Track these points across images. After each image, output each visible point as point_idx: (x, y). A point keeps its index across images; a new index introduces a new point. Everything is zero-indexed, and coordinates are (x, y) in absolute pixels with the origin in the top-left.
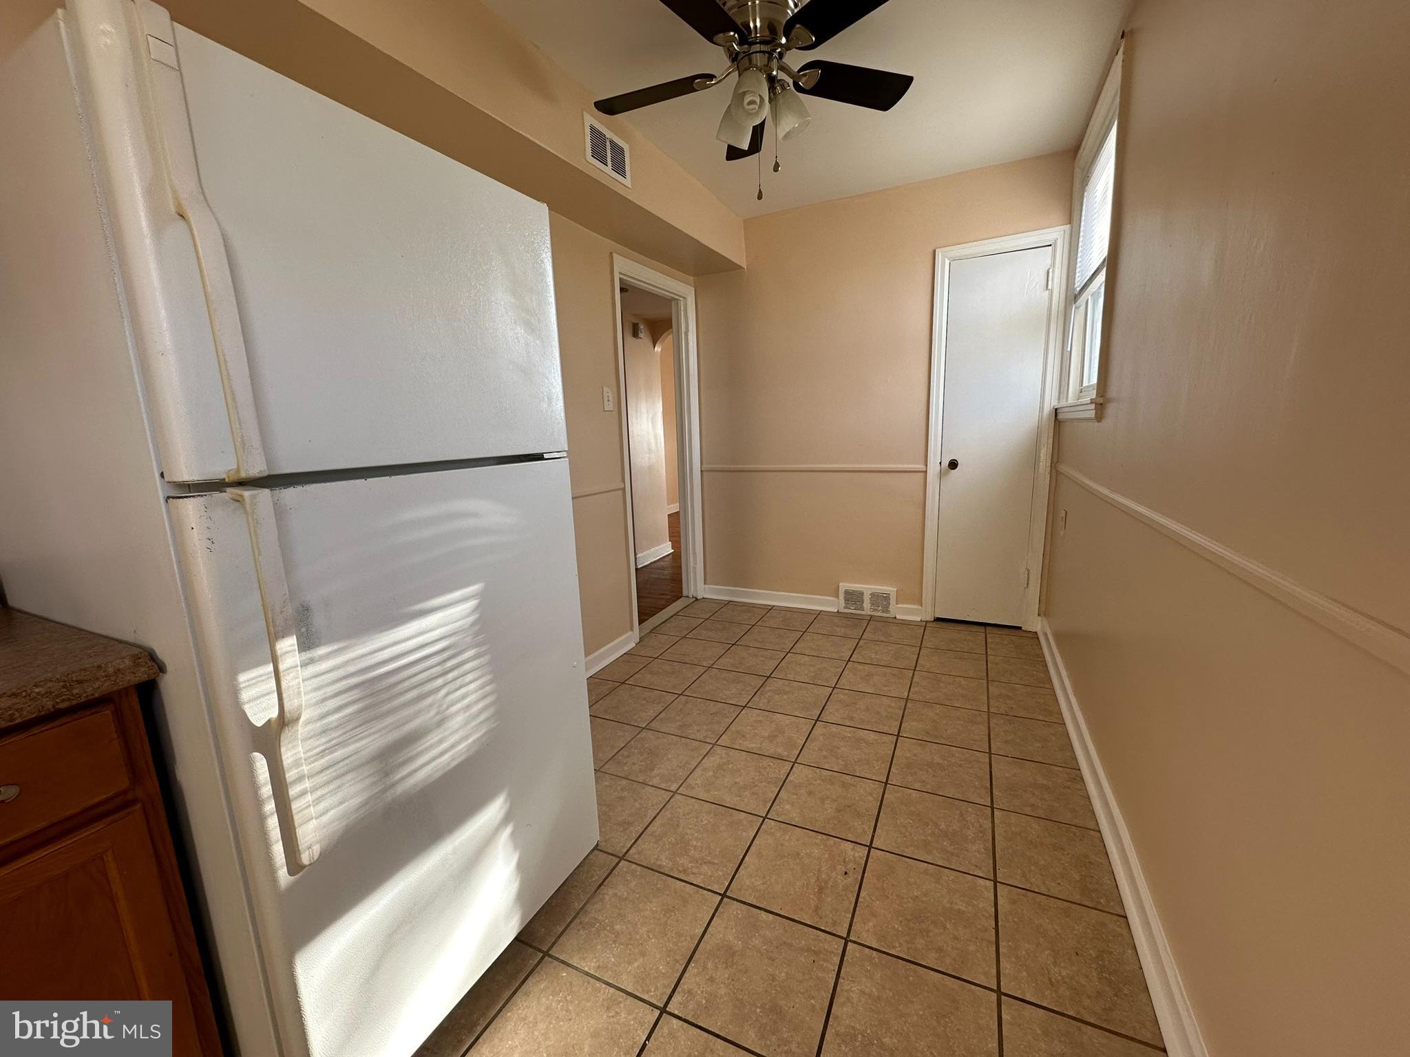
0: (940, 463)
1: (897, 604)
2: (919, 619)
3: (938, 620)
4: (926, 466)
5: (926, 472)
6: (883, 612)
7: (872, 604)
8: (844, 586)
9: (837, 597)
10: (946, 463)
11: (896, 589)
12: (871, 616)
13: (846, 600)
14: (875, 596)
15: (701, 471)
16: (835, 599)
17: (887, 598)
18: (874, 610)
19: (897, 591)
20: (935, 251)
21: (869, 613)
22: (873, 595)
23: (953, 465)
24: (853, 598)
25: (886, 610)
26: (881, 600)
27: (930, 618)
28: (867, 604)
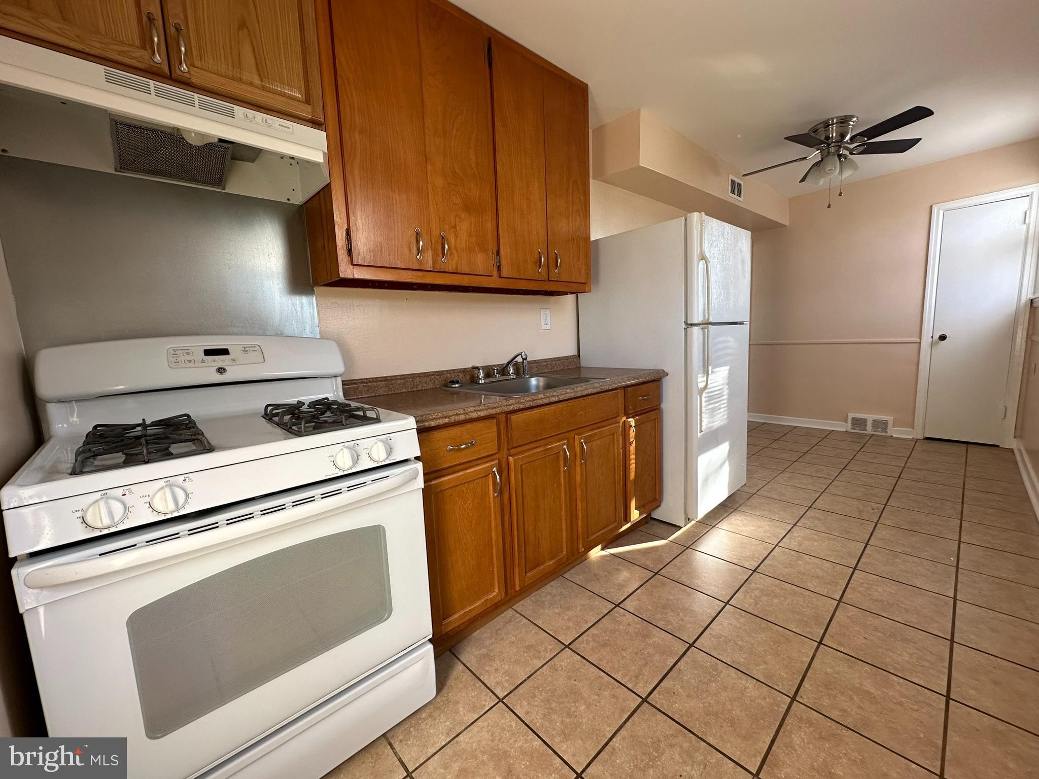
0: (932, 337)
1: (893, 427)
2: (911, 438)
3: (927, 438)
4: (921, 339)
5: (920, 343)
6: (882, 432)
7: (873, 427)
8: (851, 416)
9: (846, 422)
10: (936, 337)
11: (892, 418)
12: (872, 435)
13: (853, 424)
14: (876, 424)
15: (749, 345)
16: (845, 423)
17: (885, 423)
18: (875, 431)
19: (894, 419)
20: (931, 207)
21: (871, 433)
22: (874, 421)
23: (943, 338)
24: (859, 423)
25: (885, 430)
26: (881, 425)
27: (920, 436)
28: (869, 427)
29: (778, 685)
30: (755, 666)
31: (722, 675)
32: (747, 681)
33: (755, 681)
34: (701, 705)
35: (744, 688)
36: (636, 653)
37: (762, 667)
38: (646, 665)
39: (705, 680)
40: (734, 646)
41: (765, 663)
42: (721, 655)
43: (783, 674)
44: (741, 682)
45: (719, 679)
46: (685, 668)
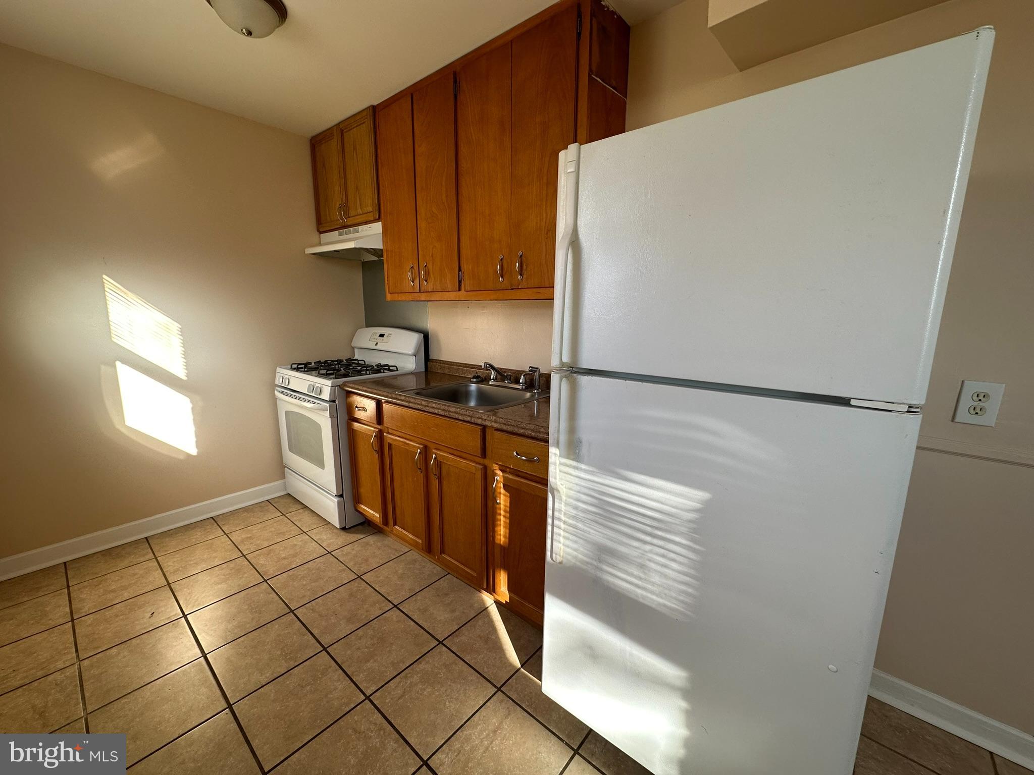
29: (248, 700)
30: (277, 690)
31: (283, 661)
32: (266, 677)
33: (264, 684)
34: (268, 640)
35: (263, 672)
36: (334, 612)
37: (272, 695)
38: (321, 616)
39: (285, 649)
40: (306, 681)
41: (274, 701)
42: (303, 668)
43: (256, 710)
44: (269, 673)
45: (281, 658)
46: (303, 639)
